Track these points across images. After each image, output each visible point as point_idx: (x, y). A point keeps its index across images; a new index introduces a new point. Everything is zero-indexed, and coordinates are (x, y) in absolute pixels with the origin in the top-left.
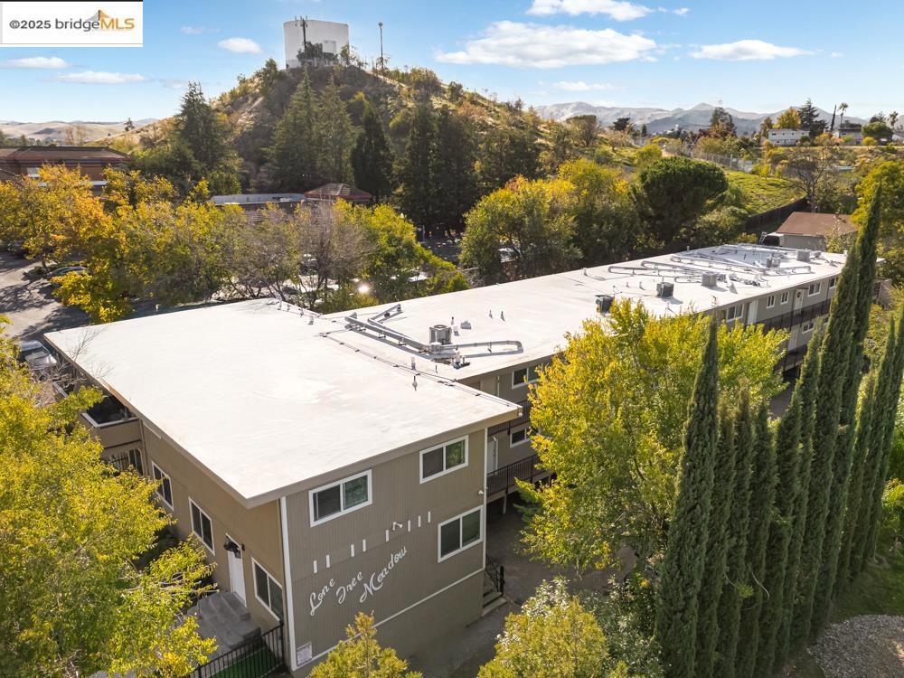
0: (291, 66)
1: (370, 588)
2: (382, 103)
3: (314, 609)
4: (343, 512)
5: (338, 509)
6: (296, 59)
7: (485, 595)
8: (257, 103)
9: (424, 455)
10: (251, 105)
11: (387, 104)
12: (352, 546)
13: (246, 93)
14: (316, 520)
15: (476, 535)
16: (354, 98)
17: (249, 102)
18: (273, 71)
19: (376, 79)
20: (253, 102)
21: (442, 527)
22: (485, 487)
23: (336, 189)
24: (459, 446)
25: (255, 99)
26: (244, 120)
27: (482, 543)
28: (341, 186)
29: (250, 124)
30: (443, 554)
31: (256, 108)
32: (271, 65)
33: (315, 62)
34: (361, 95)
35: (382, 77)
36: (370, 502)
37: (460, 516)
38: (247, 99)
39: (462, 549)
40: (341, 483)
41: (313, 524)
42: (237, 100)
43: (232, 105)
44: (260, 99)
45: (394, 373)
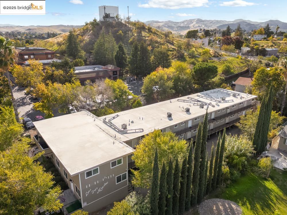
0: (101, 20)
1: (100, 190)
2: (127, 34)
3: (87, 195)
4: (93, 176)
5: (92, 175)
6: (102, 18)
7: (128, 191)
8: (91, 32)
9: (112, 163)
10: (89, 33)
11: (129, 34)
12: (95, 182)
13: (87, 29)
14: (87, 177)
15: (126, 178)
16: (119, 33)
17: (88, 32)
18: (95, 23)
19: (126, 25)
20: (89, 32)
21: (117, 177)
22: (127, 168)
23: (110, 67)
24: (121, 160)
25: (90, 31)
26: (87, 38)
27: (127, 180)
28: (112, 66)
29: (88, 40)
30: (117, 183)
31: (90, 34)
32: (95, 20)
33: (108, 19)
34: (121, 32)
35: (128, 25)
36: (99, 173)
37: (121, 175)
38: (88, 31)
39: (122, 181)
40: (92, 170)
41: (86, 178)
42: (85, 31)
43: (83, 33)
44: (91, 31)
45: (110, 139)
